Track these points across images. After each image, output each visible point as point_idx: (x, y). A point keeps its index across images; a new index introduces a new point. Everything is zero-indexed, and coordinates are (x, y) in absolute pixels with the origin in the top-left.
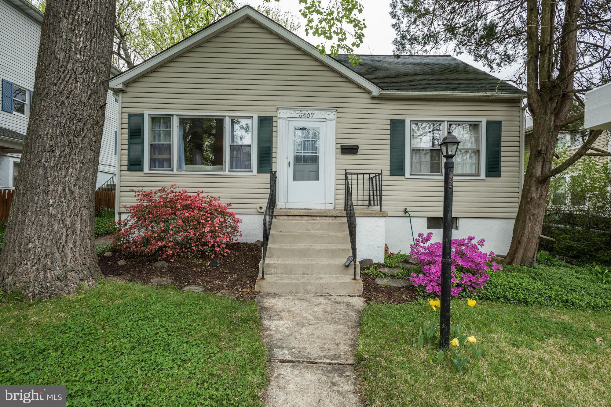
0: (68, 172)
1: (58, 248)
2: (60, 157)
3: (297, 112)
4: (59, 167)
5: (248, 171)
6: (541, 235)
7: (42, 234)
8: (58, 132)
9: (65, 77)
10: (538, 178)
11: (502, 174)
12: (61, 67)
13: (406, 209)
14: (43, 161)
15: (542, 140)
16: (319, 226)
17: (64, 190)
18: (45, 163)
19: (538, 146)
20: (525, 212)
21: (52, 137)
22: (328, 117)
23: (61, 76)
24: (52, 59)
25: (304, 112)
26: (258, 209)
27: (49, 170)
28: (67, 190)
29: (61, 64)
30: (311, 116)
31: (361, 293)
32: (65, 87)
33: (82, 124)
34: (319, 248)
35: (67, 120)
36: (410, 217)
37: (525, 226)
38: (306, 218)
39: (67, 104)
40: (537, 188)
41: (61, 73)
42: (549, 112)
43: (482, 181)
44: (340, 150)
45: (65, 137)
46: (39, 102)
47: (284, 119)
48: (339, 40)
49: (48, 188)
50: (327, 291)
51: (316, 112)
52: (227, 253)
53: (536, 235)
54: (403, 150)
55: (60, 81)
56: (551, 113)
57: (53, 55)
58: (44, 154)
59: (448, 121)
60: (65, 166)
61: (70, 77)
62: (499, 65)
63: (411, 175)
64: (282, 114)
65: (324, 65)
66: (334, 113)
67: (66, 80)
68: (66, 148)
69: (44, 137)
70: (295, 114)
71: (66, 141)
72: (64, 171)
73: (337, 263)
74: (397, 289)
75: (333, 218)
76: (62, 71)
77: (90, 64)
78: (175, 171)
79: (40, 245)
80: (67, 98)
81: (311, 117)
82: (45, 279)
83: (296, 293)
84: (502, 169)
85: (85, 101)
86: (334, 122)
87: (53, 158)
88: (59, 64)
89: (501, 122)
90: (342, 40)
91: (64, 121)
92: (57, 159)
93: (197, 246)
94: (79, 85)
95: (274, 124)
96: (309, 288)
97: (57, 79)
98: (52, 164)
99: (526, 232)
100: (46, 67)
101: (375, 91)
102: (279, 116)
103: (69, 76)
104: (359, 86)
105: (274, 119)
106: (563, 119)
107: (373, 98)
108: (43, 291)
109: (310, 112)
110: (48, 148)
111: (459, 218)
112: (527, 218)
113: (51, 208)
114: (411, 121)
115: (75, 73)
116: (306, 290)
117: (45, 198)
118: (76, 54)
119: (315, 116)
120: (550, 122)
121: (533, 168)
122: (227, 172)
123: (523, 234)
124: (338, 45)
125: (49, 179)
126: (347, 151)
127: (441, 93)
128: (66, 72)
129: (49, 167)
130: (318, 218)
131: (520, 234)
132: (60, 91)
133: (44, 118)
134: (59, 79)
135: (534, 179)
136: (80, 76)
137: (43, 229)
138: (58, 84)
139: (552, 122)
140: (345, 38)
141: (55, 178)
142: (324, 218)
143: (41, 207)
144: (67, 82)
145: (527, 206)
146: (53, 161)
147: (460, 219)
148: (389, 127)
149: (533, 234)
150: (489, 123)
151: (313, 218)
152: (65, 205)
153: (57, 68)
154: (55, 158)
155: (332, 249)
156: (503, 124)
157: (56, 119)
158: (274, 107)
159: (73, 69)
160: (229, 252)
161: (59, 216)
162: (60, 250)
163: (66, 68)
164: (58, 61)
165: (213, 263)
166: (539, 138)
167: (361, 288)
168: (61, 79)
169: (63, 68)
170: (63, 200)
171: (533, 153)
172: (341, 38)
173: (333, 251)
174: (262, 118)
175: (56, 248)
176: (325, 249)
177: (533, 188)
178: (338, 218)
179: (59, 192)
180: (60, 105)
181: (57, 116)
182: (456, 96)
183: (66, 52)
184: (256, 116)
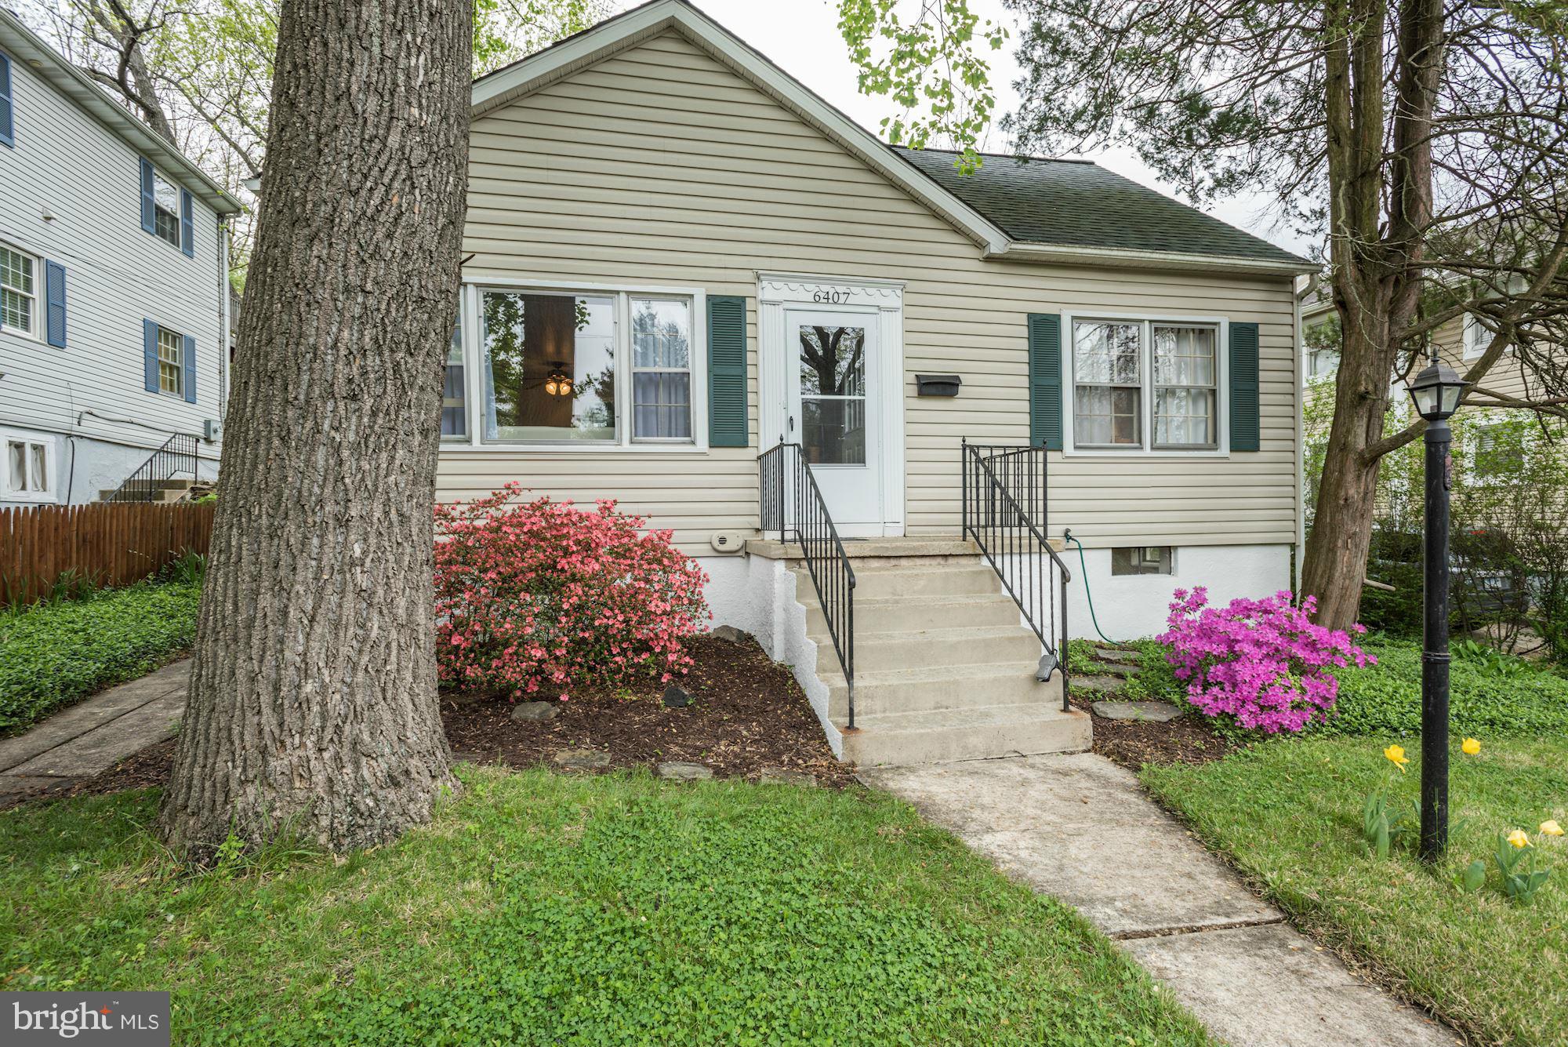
0: (393, 458)
1: (384, 690)
2: (374, 414)
3: (808, 287)
4: (371, 446)
5: (684, 443)
6: (1366, 581)
7: (341, 649)
8: (367, 339)
9: (382, 171)
10: (1361, 454)
11: (1263, 445)
12: (371, 141)
13: (1068, 531)
14: (326, 427)
15: (1365, 369)
16: (922, 583)
17: (387, 513)
18: (333, 433)
19: (1359, 383)
20: (1333, 530)
21: (351, 353)
22: (884, 303)
23: (370, 169)
24: (341, 114)
25: (825, 288)
26: (716, 544)
27: (345, 454)
28: (393, 515)
29: (370, 131)
30: (843, 298)
31: (1091, 744)
32: (383, 202)
33: (426, 316)
34: (952, 638)
35: (388, 304)
36: (1080, 549)
37: (1334, 562)
38: (875, 563)
39: (389, 254)
40: (1359, 477)
41: (371, 161)
42: (1379, 308)
43: (1224, 460)
44: (915, 388)
45: (387, 353)
46: (301, 245)
47: (774, 303)
48: (937, 110)
49: (347, 508)
50: (1013, 746)
51: (854, 290)
52: (686, 665)
53: (1357, 580)
54: (1057, 389)
55: (369, 184)
56: (1384, 311)
57: (344, 102)
58: (330, 406)
59: (1151, 321)
60: (387, 443)
61: (396, 173)
62: (1210, 193)
63: (1076, 448)
64: (769, 290)
65: (872, 168)
66: (899, 292)
67: (386, 181)
68: (389, 387)
69: (326, 354)
70: (803, 292)
71: (389, 365)
72: (384, 455)
73: (1010, 673)
74: (1163, 727)
75: (940, 560)
76: (374, 152)
77: (442, 136)
78: (476, 444)
79: (339, 685)
80: (389, 236)
81: (842, 301)
82: (360, 785)
83: (942, 757)
84: (1263, 433)
85: (433, 249)
86: (899, 315)
87: (354, 419)
88: (363, 132)
89: (1256, 325)
90: (941, 110)
91: (383, 306)
92: (366, 420)
93: (623, 652)
94: (419, 198)
95: (750, 317)
96: (973, 741)
97: (359, 176)
98: (352, 437)
99: (1337, 574)
100: (319, 138)
101: (997, 243)
102: (760, 297)
103: (392, 168)
104: (956, 228)
105: (750, 304)
106: (1405, 325)
107: (990, 259)
108: (361, 822)
109: (841, 289)
110: (341, 389)
111: (1176, 547)
112: (1340, 543)
113: (359, 569)
114: (1074, 318)
115: (409, 162)
116: (965, 747)
117: (340, 539)
118: (410, 104)
119: (852, 299)
120: (1382, 331)
121: (1348, 431)
122: (626, 446)
123: (1330, 581)
124: (933, 125)
125: (347, 480)
126: (933, 389)
127: (1155, 255)
128: (384, 158)
129: (345, 444)
130: (904, 562)
131: (1324, 581)
132: (369, 214)
133: (321, 293)
134: (365, 177)
135: (1352, 456)
136: (419, 172)
137: (342, 634)
138: (363, 193)
139: (1386, 331)
140: (950, 107)
141: (363, 480)
142: (919, 561)
143: (332, 568)
144: (389, 188)
145: (1338, 517)
146: (353, 427)
147: (1180, 551)
148: (1024, 331)
149: (1352, 578)
150: (1237, 329)
151: (893, 562)
152: (391, 558)
153: (357, 142)
154: (360, 417)
155: (984, 640)
156: (1262, 330)
157: (360, 299)
158: (750, 273)
159: (402, 148)
160: (692, 662)
161: (381, 592)
162: (389, 695)
163: (385, 146)
164: (360, 121)
165: (672, 697)
166: (1359, 366)
167: (1090, 732)
168: (371, 179)
169: (377, 145)
170: (386, 544)
171: (1348, 398)
172: (939, 104)
173: (987, 644)
174: (718, 300)
175: (378, 689)
176: (967, 642)
177: (1350, 477)
178: (951, 561)
179: (375, 520)
180: (371, 257)
181: (363, 291)
182: (1172, 262)
183: (382, 96)
184: (700, 294)
